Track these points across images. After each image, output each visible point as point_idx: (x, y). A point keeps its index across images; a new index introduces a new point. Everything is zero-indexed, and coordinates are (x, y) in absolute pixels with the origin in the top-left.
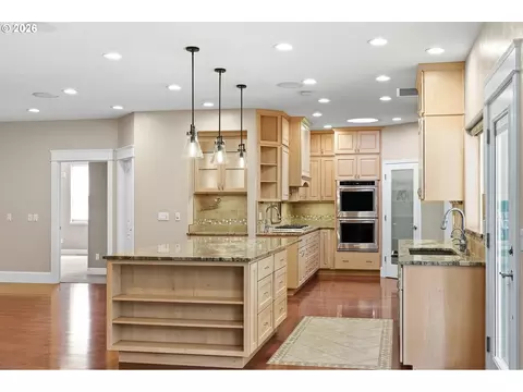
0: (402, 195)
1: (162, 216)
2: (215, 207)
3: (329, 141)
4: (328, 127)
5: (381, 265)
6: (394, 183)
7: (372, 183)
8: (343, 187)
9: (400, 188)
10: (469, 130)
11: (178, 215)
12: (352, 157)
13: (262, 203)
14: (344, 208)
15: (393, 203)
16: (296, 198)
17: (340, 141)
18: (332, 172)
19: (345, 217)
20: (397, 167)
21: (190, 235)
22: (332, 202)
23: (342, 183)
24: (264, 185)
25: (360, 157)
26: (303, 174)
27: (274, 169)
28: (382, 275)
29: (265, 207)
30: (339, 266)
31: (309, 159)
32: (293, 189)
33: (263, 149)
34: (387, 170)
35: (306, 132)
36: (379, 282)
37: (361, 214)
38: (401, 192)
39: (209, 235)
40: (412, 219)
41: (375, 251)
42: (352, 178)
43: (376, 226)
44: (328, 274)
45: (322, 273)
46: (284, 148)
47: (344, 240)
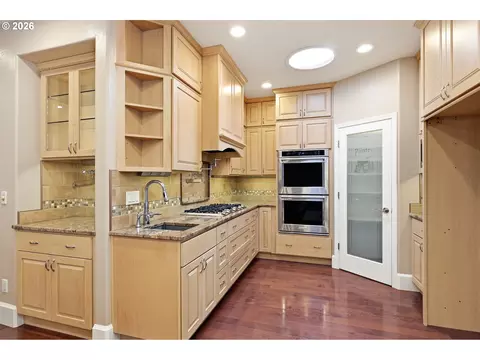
0: (363, 167)
3: (270, 109)
5: (333, 253)
7: (322, 153)
8: (286, 159)
12: (297, 122)
14: (287, 183)
15: (348, 176)
17: (282, 104)
18: (274, 142)
19: (290, 193)
20: (352, 131)
22: (273, 176)
23: (284, 154)
24: (135, 142)
25: (305, 122)
28: (335, 265)
30: (281, 250)
34: (341, 135)
37: (306, 190)
38: (361, 164)
39: (39, 231)
40: (379, 198)
41: (325, 234)
42: (296, 148)
43: (326, 205)
44: (269, 257)
45: (262, 257)
46: (177, 83)
47: (288, 220)
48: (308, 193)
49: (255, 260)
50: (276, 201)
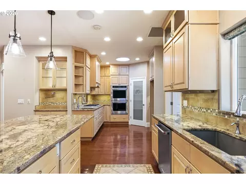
0: (138, 92)
1: (20, 101)
2: (53, 96)
3: (108, 70)
4: (108, 63)
5: (129, 120)
6: (135, 87)
7: (126, 87)
8: (114, 88)
9: (138, 89)
10: (224, 35)
11: (29, 100)
12: (118, 76)
13: (76, 94)
14: (114, 97)
15: (134, 95)
16: (94, 93)
17: (112, 70)
18: (109, 83)
20: (136, 80)
21: (36, 111)
22: (109, 95)
23: (113, 87)
24: (76, 85)
25: (120, 76)
26: (97, 81)
27: (82, 77)
28: (130, 124)
29: (77, 96)
30: (112, 120)
31: (100, 77)
32: (92, 88)
33: (76, 67)
34: (132, 81)
35: (98, 66)
36: (128, 127)
38: (137, 91)
39: (46, 111)
40: (142, 101)
41: (127, 114)
42: (117, 85)
43: (127, 105)
44: (108, 123)
45: (105, 124)
46: (87, 68)
47: (114, 110)
48: (119, 100)
49: (103, 125)
50: (111, 103)
